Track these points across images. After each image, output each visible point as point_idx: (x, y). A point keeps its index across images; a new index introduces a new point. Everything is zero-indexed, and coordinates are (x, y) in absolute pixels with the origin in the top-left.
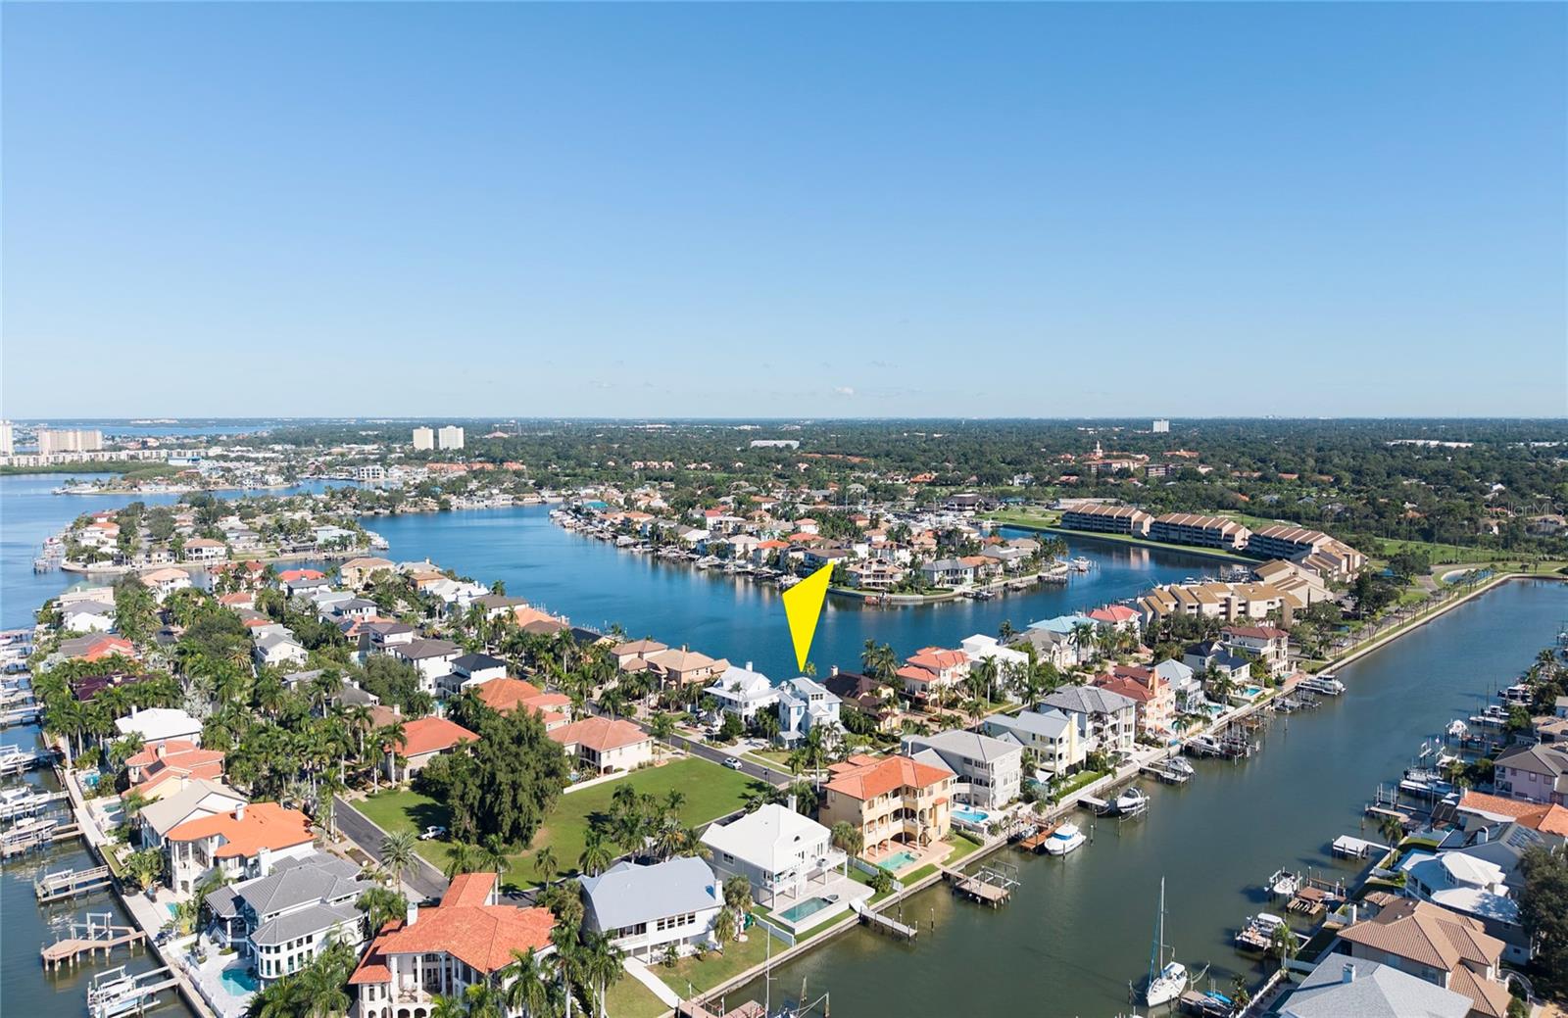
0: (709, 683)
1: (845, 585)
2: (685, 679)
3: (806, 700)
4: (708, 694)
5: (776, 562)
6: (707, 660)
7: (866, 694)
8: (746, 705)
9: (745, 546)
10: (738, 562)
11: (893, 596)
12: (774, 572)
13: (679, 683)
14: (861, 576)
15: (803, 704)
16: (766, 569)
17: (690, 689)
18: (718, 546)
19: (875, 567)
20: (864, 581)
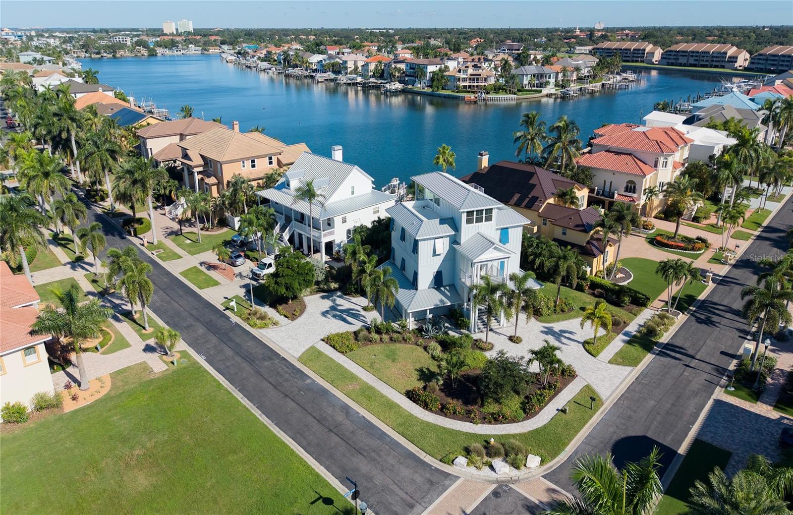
0: (270, 181)
1: (443, 89)
2: (228, 174)
3: (454, 223)
4: (265, 201)
5: (381, 74)
6: (270, 144)
7: (551, 201)
8: (329, 223)
9: (355, 62)
10: (349, 76)
11: (488, 96)
12: (379, 82)
13: (219, 183)
14: (459, 80)
15: (448, 230)
16: (372, 80)
17: (235, 192)
18: (333, 65)
19: (471, 71)
20: (462, 84)
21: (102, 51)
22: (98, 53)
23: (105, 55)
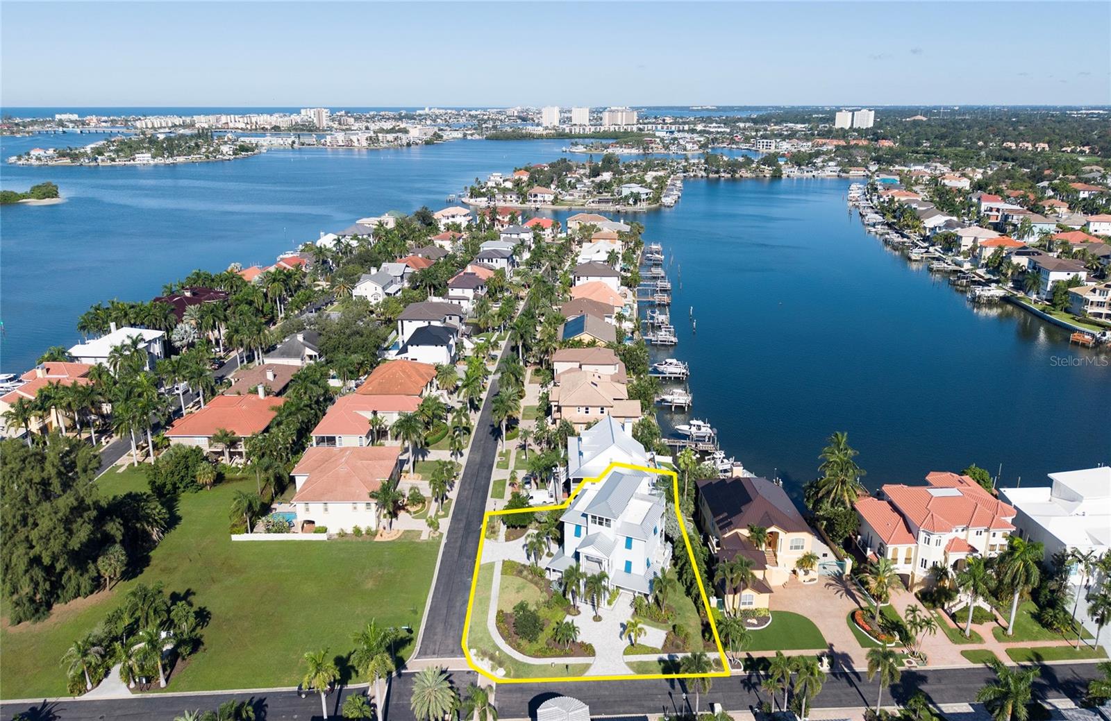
1: (1063, 310)
7: (745, 532)
9: (975, 239)
10: (958, 258)
14: (1087, 302)
16: (981, 272)
21: (722, 170)
22: (717, 172)
23: (723, 174)
